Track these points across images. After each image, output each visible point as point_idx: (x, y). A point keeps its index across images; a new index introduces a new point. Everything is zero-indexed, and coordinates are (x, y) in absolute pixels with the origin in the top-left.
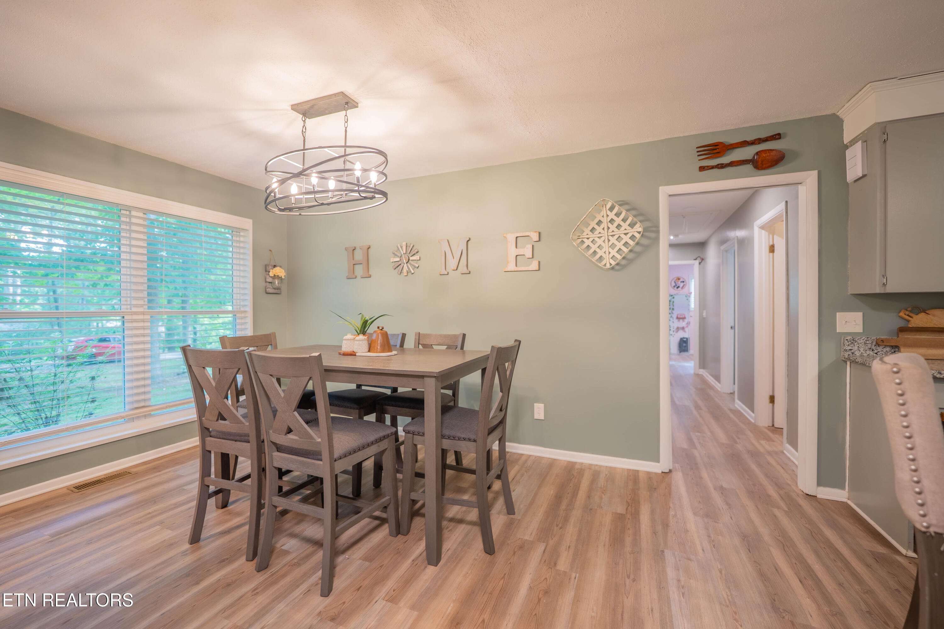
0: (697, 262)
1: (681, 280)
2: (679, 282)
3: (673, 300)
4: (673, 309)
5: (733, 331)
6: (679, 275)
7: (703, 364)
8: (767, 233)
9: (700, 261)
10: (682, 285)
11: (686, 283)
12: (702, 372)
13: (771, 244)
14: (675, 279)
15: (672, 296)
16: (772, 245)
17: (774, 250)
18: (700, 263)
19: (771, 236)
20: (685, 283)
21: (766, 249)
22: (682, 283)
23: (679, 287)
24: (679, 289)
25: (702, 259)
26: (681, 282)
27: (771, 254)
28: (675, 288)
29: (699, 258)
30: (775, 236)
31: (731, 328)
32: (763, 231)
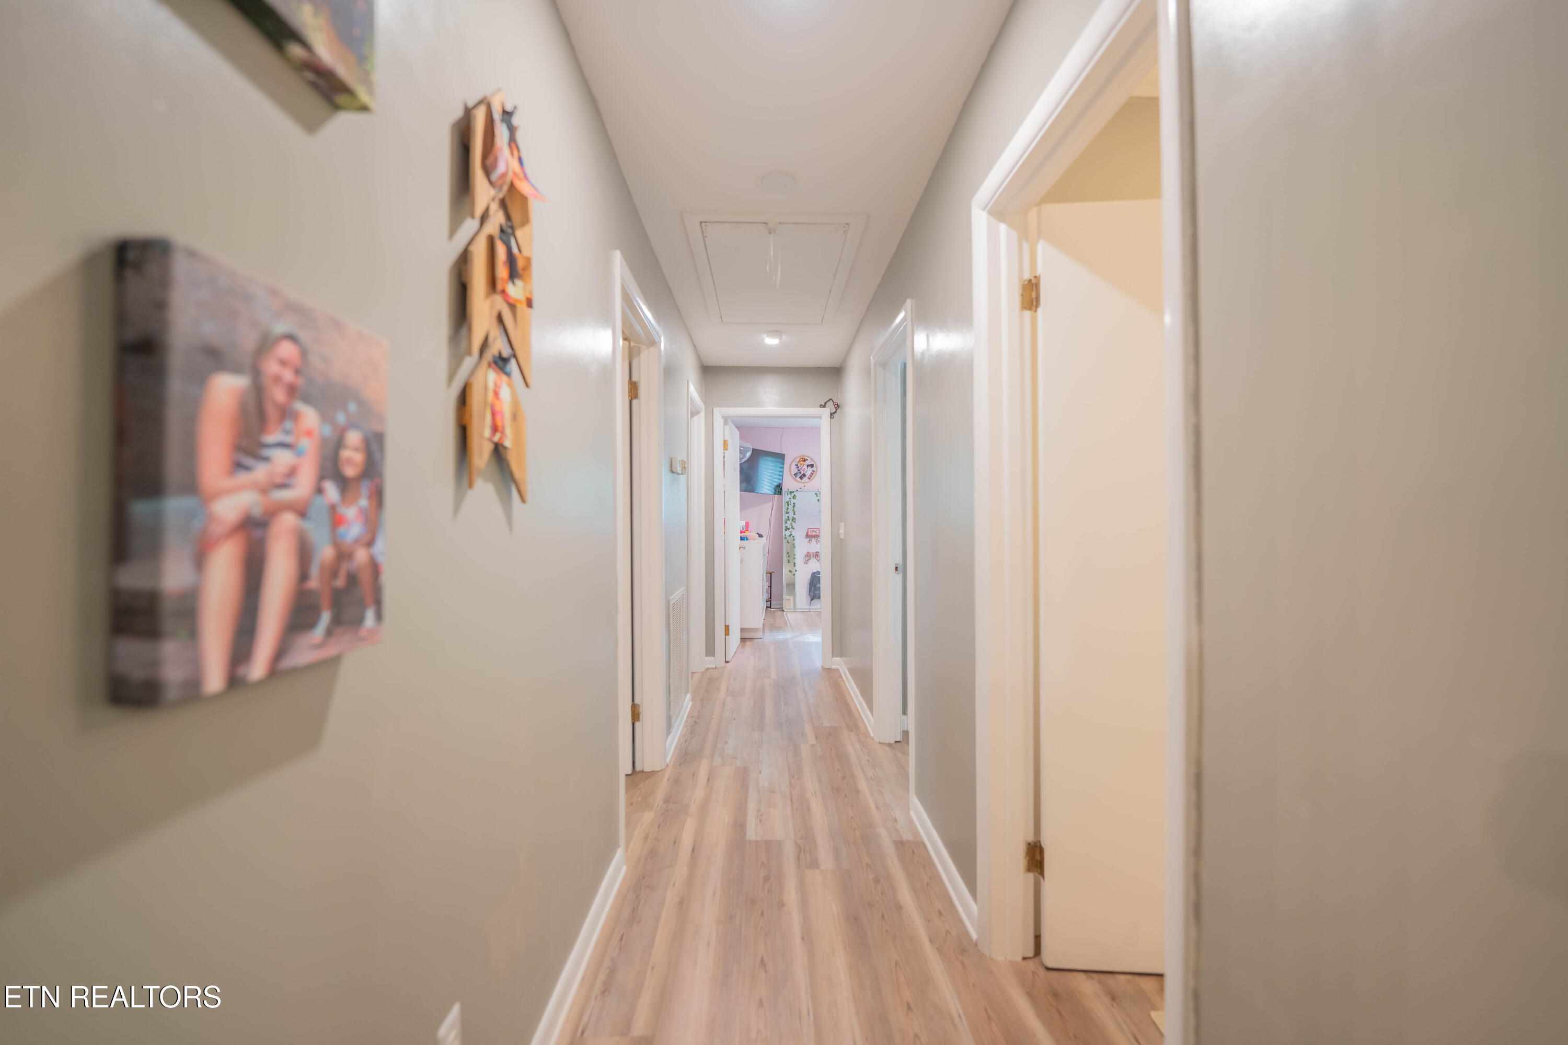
0: (826, 412)
1: (808, 463)
2: (805, 467)
3: (793, 501)
4: (794, 520)
5: (899, 577)
6: (805, 453)
7: (839, 646)
8: (1015, 235)
9: (834, 410)
10: (809, 471)
11: (817, 468)
12: (839, 663)
13: (1027, 275)
14: (798, 460)
15: (791, 493)
16: (1030, 281)
17: (1038, 298)
18: (832, 415)
19: (1026, 248)
20: (814, 469)
21: (1010, 295)
22: (809, 468)
23: (804, 475)
24: (805, 479)
25: (837, 406)
26: (808, 466)
27: (1027, 314)
28: (798, 478)
29: (830, 404)
30: (1041, 247)
31: (896, 569)
32: (1003, 227)
